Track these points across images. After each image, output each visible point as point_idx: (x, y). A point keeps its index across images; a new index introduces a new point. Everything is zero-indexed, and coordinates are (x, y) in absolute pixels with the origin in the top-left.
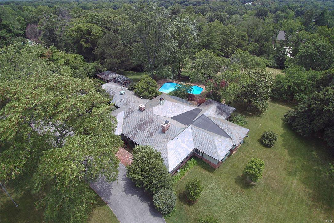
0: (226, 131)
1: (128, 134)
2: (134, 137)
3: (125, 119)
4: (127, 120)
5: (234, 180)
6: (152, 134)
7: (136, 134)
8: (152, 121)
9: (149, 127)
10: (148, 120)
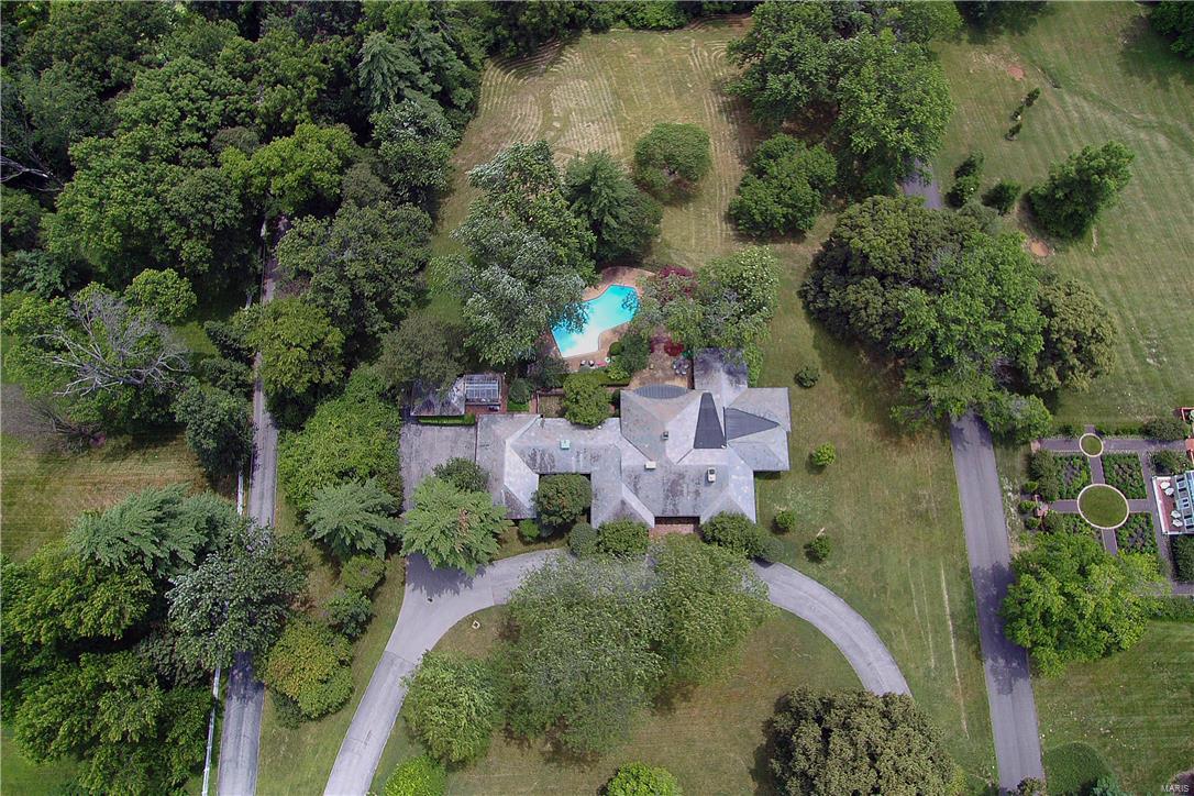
0: (767, 417)
1: (664, 511)
2: (678, 511)
3: (636, 493)
4: (641, 494)
5: (805, 471)
6: (697, 493)
7: (674, 505)
8: (681, 476)
9: (684, 485)
10: (673, 477)
